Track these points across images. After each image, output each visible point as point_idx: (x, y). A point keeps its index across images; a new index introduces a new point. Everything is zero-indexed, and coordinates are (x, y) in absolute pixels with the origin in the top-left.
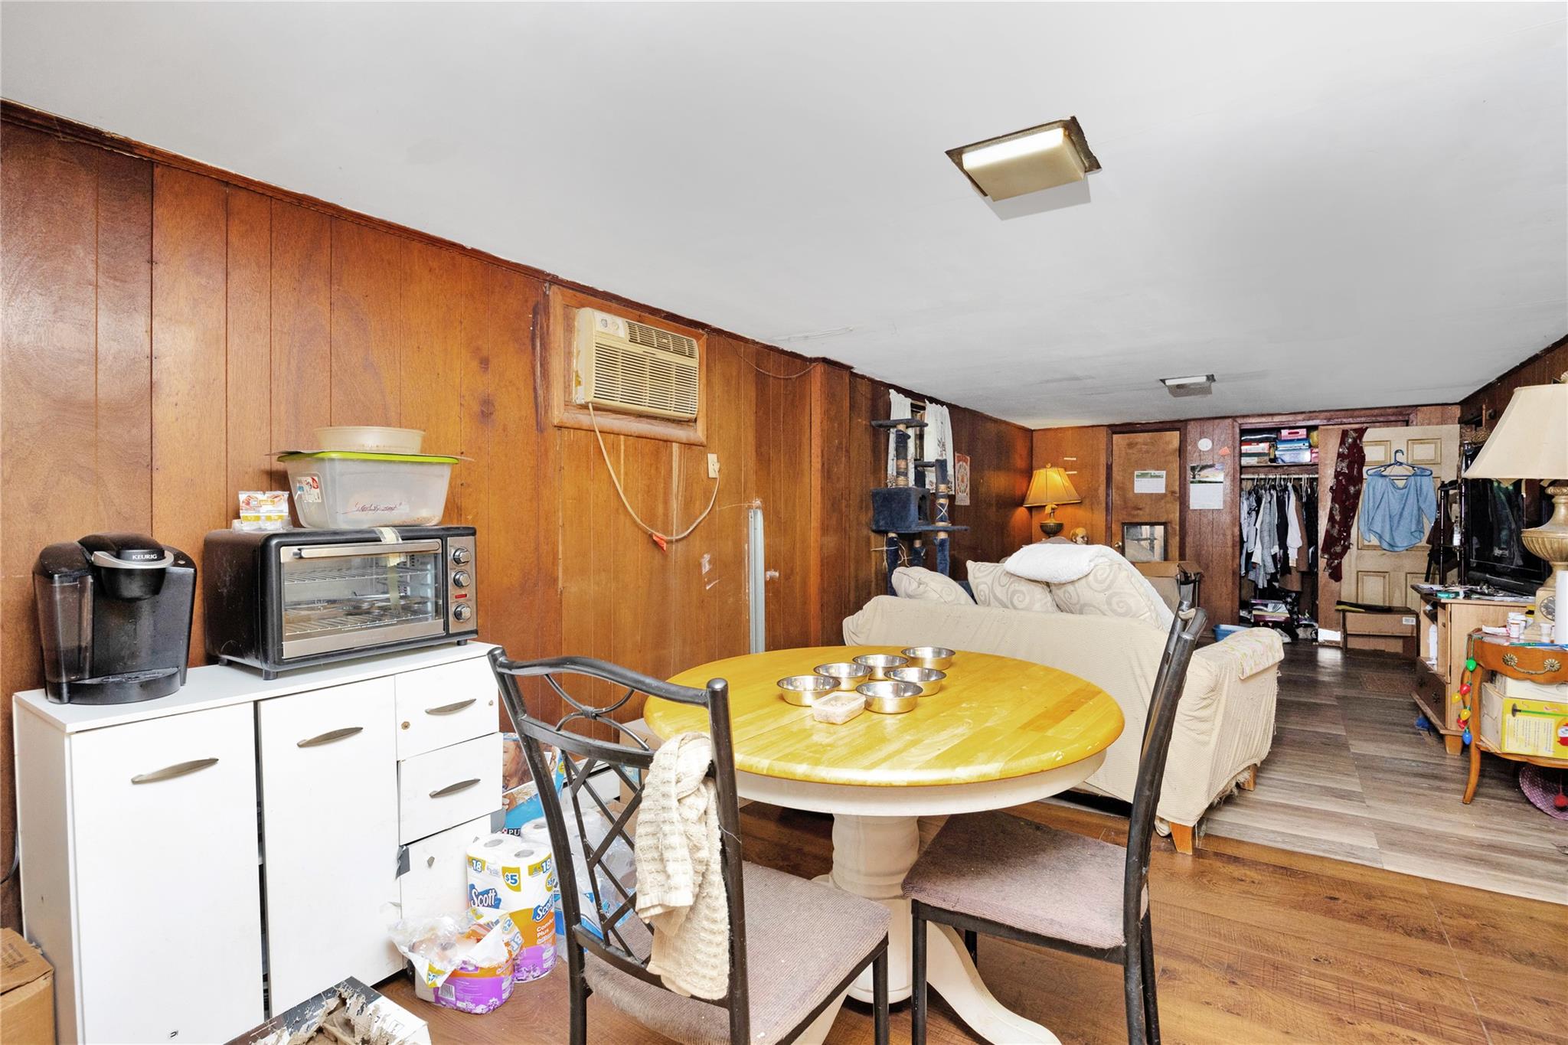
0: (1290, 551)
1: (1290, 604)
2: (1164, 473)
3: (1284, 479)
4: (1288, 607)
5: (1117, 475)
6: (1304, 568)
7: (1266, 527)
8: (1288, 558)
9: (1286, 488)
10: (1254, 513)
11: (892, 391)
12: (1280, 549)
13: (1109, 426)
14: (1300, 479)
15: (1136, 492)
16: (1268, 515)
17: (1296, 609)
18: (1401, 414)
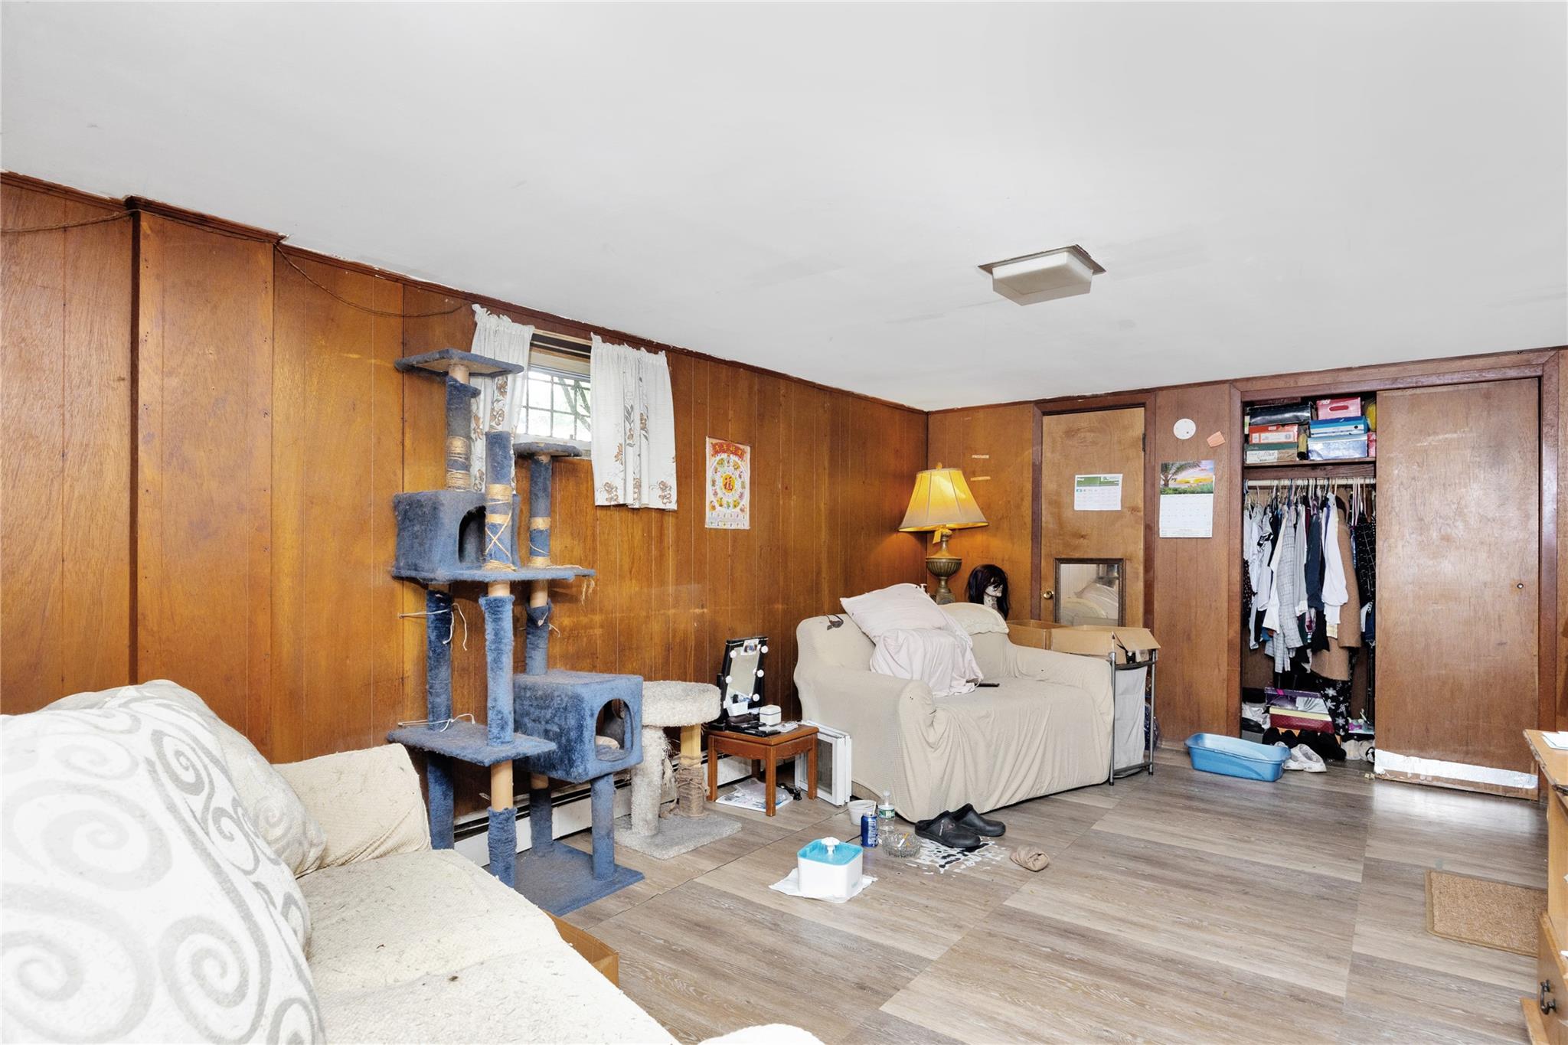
0: (1327, 611)
1: (1333, 699)
2: (1119, 477)
3: (1323, 487)
4: (1329, 704)
5: (1049, 484)
6: (1352, 641)
7: (1287, 568)
8: (1325, 622)
9: (1325, 503)
10: (1268, 545)
11: (476, 307)
12: (1310, 607)
13: (1039, 403)
14: (1351, 486)
15: (1076, 508)
16: (1292, 548)
17: (1343, 708)
18: (1529, 364)
